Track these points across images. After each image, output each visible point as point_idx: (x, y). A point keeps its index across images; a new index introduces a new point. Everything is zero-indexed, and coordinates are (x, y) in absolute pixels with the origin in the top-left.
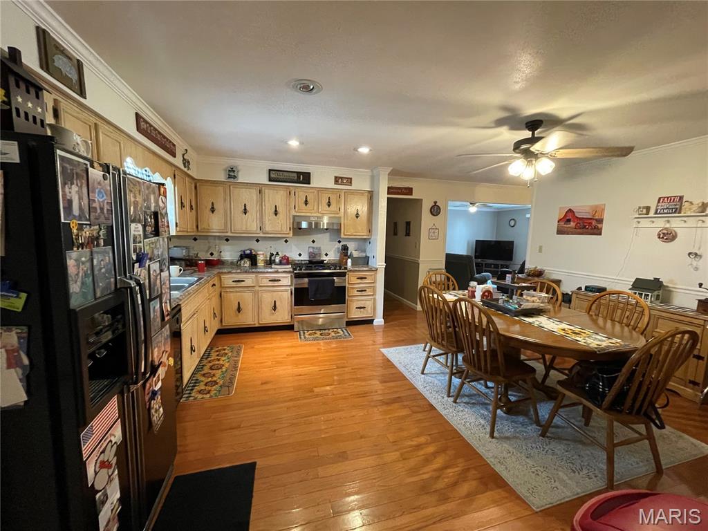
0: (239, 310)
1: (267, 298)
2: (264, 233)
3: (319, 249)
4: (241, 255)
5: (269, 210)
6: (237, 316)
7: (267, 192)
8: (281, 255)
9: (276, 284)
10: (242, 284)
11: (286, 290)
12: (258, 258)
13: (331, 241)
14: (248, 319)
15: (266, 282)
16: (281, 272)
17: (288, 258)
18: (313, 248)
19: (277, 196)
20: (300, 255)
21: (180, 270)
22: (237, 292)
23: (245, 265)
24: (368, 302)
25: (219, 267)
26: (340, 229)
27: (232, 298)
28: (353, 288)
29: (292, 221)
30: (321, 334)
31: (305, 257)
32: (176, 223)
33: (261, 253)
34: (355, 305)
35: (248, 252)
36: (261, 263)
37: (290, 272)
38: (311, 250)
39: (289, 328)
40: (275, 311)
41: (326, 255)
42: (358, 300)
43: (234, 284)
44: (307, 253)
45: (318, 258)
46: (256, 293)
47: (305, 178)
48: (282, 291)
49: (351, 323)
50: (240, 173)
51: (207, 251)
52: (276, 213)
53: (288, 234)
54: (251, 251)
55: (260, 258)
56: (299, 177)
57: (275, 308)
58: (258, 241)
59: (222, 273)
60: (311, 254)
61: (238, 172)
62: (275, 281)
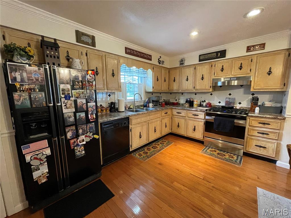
0: (178, 126)
1: (191, 124)
2: (196, 90)
3: (234, 99)
4: (186, 101)
5: (199, 77)
6: (178, 129)
7: (198, 68)
8: (207, 102)
9: (196, 117)
10: (180, 115)
11: (201, 122)
12: (194, 103)
13: (244, 94)
14: (182, 132)
15: (191, 115)
16: (199, 111)
17: (211, 104)
18: (229, 98)
19: (204, 69)
20: (220, 102)
21: (153, 105)
22: (178, 118)
23: (186, 106)
24: (270, 145)
25: (177, 106)
26: (250, 85)
27: (177, 120)
28: (253, 130)
29: (212, 82)
30: (218, 154)
31: (223, 104)
32: (153, 87)
33: (196, 100)
34: (255, 143)
35: (189, 100)
36: (195, 106)
37: (204, 112)
38: (228, 100)
39: (201, 142)
40: (194, 131)
41: (240, 103)
42: (258, 140)
43: (177, 114)
44: (225, 101)
45: (232, 105)
46: (186, 120)
47: (222, 54)
48: (199, 121)
49: (247, 154)
50: (186, 61)
51: (175, 99)
52: (203, 78)
53: (209, 90)
54: (190, 99)
55: (195, 103)
56: (217, 55)
57: (194, 130)
58: (196, 94)
59: (173, 108)
60: (227, 102)
61: (184, 61)
62: (196, 115)
